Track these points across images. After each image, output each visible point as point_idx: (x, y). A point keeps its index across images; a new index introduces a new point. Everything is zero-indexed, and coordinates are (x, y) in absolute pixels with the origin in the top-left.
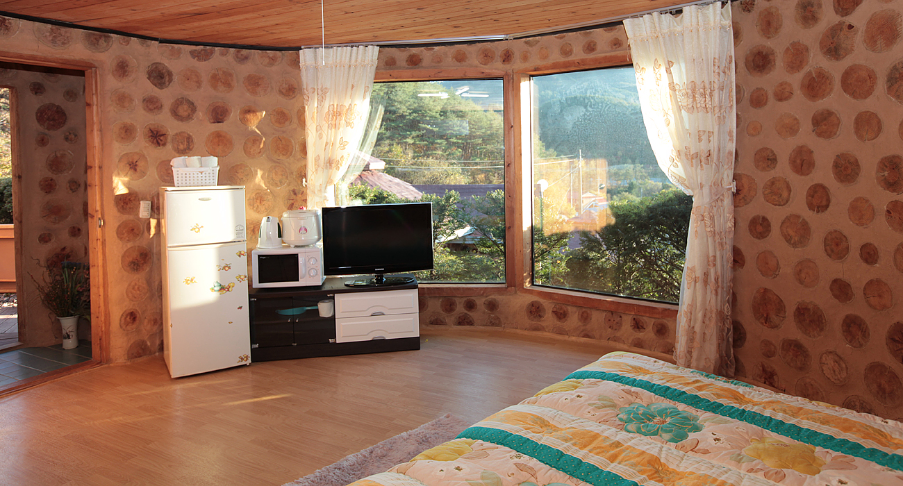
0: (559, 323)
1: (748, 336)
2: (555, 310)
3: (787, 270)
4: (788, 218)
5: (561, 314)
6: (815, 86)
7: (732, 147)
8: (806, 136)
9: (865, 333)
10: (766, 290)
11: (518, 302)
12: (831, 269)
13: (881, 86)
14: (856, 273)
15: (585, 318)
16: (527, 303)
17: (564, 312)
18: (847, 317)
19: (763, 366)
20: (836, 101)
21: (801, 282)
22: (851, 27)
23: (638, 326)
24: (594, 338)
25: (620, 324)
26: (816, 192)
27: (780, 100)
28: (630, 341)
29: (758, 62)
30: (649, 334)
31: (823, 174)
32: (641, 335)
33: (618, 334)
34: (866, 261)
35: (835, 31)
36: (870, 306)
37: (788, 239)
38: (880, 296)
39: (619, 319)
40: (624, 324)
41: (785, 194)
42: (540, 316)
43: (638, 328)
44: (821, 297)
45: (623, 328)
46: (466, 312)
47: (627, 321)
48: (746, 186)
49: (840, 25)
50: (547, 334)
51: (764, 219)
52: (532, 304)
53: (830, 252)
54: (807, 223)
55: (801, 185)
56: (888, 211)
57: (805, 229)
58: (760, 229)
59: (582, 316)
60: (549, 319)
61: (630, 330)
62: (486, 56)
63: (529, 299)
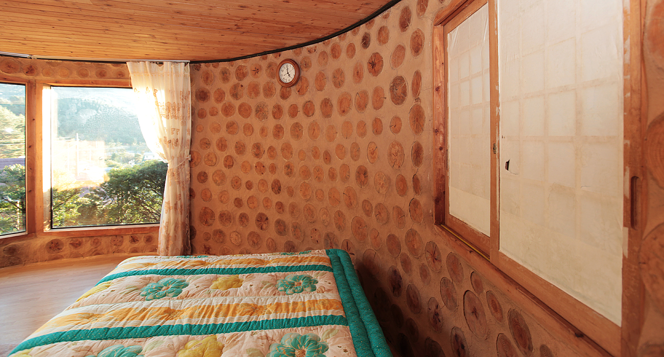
0: (75, 251)
1: (197, 232)
2: (72, 242)
3: (215, 197)
4: (216, 172)
5: (77, 244)
6: (227, 110)
7: (189, 137)
8: (223, 133)
9: (247, 220)
10: (206, 208)
11: (39, 242)
12: (234, 194)
13: (253, 113)
14: (244, 194)
15: (96, 243)
16: (47, 242)
17: (80, 242)
18: (241, 214)
19: (205, 246)
20: (236, 117)
21: (222, 202)
22: (242, 86)
23: (134, 240)
24: (103, 254)
25: (122, 242)
26: (228, 159)
27: (212, 115)
28: (129, 250)
29: (201, 95)
30: (141, 243)
31: (231, 151)
32: (136, 245)
33: (120, 248)
34: (248, 189)
35: (235, 87)
36: (250, 208)
37: (215, 182)
38: (253, 203)
39: (121, 238)
40: (124, 241)
41: (214, 161)
42: (59, 249)
43: (134, 241)
44: (230, 207)
45: (124, 244)
47: (127, 240)
48: (196, 157)
49: (238, 84)
50: (64, 260)
51: (205, 173)
52: (52, 242)
53: (234, 186)
54: (224, 174)
55: (222, 155)
56: (256, 167)
57: (223, 177)
58: (203, 178)
59: (94, 242)
60: (67, 249)
61: (129, 243)
62: (9, 67)
63: (48, 239)
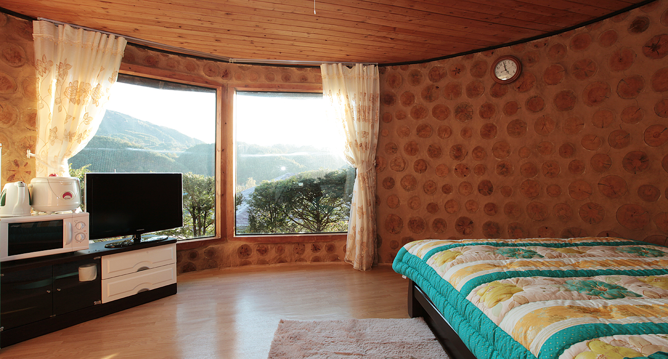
0: (262, 257)
1: (383, 241)
2: (259, 248)
3: (403, 203)
4: (405, 177)
5: (263, 250)
6: (418, 113)
7: (376, 141)
8: (413, 136)
9: (445, 226)
10: (392, 215)
11: (231, 247)
12: (427, 199)
13: (452, 115)
14: (441, 199)
15: (281, 251)
16: (238, 247)
17: (265, 249)
18: (435, 220)
19: (391, 254)
20: (429, 119)
21: (412, 208)
22: (437, 87)
23: (316, 249)
24: (287, 262)
25: (303, 250)
26: (419, 163)
27: (399, 119)
28: (311, 259)
29: (386, 99)
30: (323, 252)
31: (424, 154)
32: (318, 254)
33: (302, 257)
34: (445, 193)
35: (429, 89)
36: (448, 212)
37: (405, 188)
38: (453, 207)
39: (303, 246)
40: (306, 249)
41: (402, 165)
42: (248, 255)
43: (316, 250)
44: (421, 213)
45: (306, 253)
46: (190, 261)
47: (309, 248)
48: (381, 162)
49: (433, 85)
50: (252, 266)
51: (391, 179)
52: (242, 247)
53: (426, 191)
54: (415, 179)
55: (412, 160)
56: (456, 169)
57: (414, 182)
58: (389, 184)
59: (278, 249)
60: (255, 256)
61: (311, 252)
62: (211, 70)
63: (239, 244)
